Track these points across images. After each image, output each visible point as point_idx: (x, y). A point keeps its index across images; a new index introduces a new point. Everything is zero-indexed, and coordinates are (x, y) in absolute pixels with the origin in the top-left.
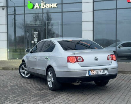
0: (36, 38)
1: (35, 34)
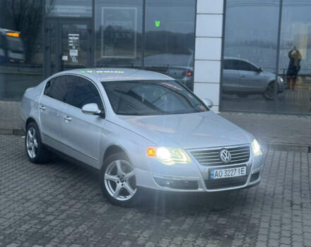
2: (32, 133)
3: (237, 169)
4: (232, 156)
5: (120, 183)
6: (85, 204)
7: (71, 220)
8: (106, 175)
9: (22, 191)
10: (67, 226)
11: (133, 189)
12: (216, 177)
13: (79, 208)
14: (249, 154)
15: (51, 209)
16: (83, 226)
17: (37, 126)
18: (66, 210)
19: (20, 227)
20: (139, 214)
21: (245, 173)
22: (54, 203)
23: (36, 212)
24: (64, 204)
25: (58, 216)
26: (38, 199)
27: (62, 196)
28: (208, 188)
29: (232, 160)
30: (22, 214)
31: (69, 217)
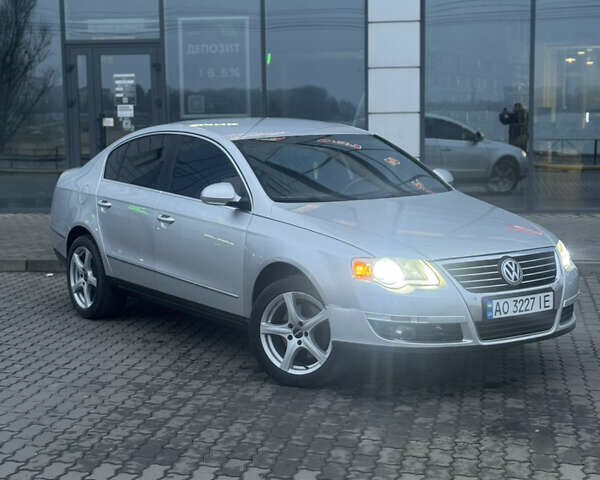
2: (82, 259)
3: (537, 296)
4: (525, 272)
5: (295, 340)
6: (223, 385)
7: (209, 417)
8: (263, 324)
9: (86, 368)
10: (205, 427)
11: (324, 348)
12: (498, 316)
13: (213, 395)
14: (555, 266)
15: (157, 399)
16: (238, 425)
17: (94, 242)
18: (189, 399)
19: (108, 433)
20: (340, 399)
21: (550, 305)
22: (161, 387)
23: (129, 404)
24: (180, 388)
25: (179, 409)
26: (125, 382)
27: (169, 375)
28: (483, 337)
29: (525, 279)
30: (104, 410)
31: (200, 411)
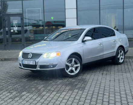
0: (15, 26)
1: (14, 22)
